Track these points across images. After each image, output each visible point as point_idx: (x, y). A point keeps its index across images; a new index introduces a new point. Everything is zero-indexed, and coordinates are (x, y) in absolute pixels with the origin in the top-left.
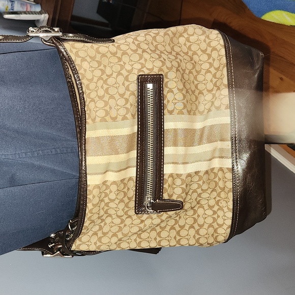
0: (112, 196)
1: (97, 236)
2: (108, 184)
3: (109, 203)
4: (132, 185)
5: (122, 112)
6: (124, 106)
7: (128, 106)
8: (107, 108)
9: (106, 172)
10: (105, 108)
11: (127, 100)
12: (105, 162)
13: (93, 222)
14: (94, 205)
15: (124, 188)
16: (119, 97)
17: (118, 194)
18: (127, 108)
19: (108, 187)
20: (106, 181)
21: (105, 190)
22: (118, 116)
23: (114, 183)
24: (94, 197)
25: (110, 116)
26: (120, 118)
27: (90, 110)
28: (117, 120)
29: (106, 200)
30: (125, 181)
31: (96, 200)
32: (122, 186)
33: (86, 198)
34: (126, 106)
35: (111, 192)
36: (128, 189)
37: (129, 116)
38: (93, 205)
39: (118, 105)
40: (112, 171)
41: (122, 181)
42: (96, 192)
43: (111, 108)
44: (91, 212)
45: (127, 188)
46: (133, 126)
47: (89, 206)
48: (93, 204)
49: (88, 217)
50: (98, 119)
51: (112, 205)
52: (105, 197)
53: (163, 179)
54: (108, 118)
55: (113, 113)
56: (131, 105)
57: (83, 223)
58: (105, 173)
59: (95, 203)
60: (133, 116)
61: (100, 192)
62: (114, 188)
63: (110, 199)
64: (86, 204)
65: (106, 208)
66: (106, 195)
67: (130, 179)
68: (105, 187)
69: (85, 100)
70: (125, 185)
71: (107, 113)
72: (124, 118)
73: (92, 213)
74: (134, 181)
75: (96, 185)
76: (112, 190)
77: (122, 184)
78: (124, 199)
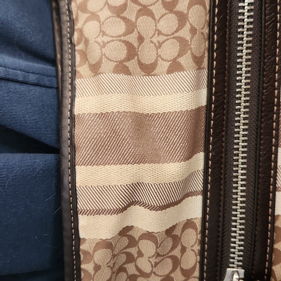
2: (136, 235)
3: (136, 276)
4: (192, 239)
5: (170, 50)
6: (173, 36)
7: (185, 33)
8: (133, 38)
9: (129, 205)
10: (127, 38)
11: (182, 18)
15: (173, 248)
16: (164, 11)
17: (156, 264)
18: (181, 40)
19: (133, 242)
20: (129, 228)
22: (160, 62)
23: (149, 235)
24: (97, 268)
25: (139, 61)
26: (164, 66)
27: (87, 42)
28: (156, 71)
29: (131, 269)
30: (177, 232)
32: (169, 243)
34: (181, 34)
35: (140, 254)
36: (184, 250)
37: (186, 60)
39: (160, 33)
40: (144, 205)
41: (169, 232)
42: (101, 256)
43: (141, 39)
45: (179, 247)
46: (198, 87)
53: (273, 227)
54: (132, 65)
55: (147, 54)
56: (193, 31)
60: (198, 61)
61: (114, 256)
62: (148, 248)
66: (130, 259)
67: (189, 224)
68: (125, 241)
69: (74, 16)
70: (176, 240)
71: (132, 52)
72: (175, 67)
74: (196, 229)
75: (104, 241)
76: (143, 251)
77: (170, 240)
78: (172, 275)
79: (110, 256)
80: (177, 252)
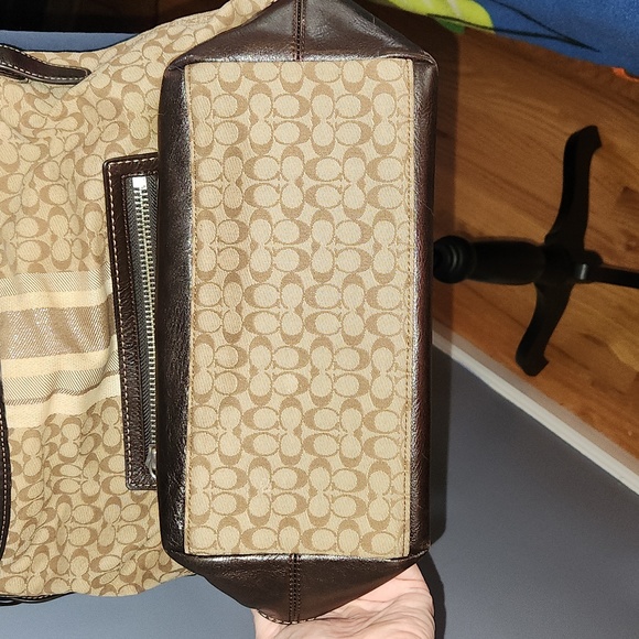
0: (69, 450)
1: (48, 555)
2: (57, 422)
3: (59, 466)
4: (114, 417)
8: (46, 238)
9: (52, 394)
10: (40, 238)
12: (47, 372)
13: (32, 521)
14: (31, 480)
15: (94, 427)
17: (81, 444)
19: (56, 430)
20: (51, 417)
21: (51, 437)
23: (72, 419)
24: (27, 458)
25: (53, 259)
27: (5, 243)
29: (54, 460)
30: (97, 411)
31: (33, 467)
32: (90, 422)
33: (8, 461)
35: (64, 440)
36: (105, 427)
37: (91, 262)
38: (28, 478)
40: (67, 392)
41: (89, 412)
42: (31, 446)
43: (54, 238)
44: (23, 495)
45: (101, 425)
47: (18, 482)
48: (26, 477)
49: (17, 509)
50: (23, 267)
51: (67, 470)
52: (51, 454)
54: (46, 263)
57: (7, 526)
58: (49, 397)
59: (31, 474)
60: (99, 260)
61: (42, 446)
62: (72, 431)
63: (62, 458)
64: (9, 478)
65: (55, 479)
66: (54, 449)
67: (109, 402)
68: (49, 431)
70: (97, 418)
71: (46, 251)
73: (27, 499)
74: (118, 408)
75: (31, 429)
76: (67, 436)
77: (91, 419)
78: (94, 452)
79: (38, 445)
80: (98, 430)
